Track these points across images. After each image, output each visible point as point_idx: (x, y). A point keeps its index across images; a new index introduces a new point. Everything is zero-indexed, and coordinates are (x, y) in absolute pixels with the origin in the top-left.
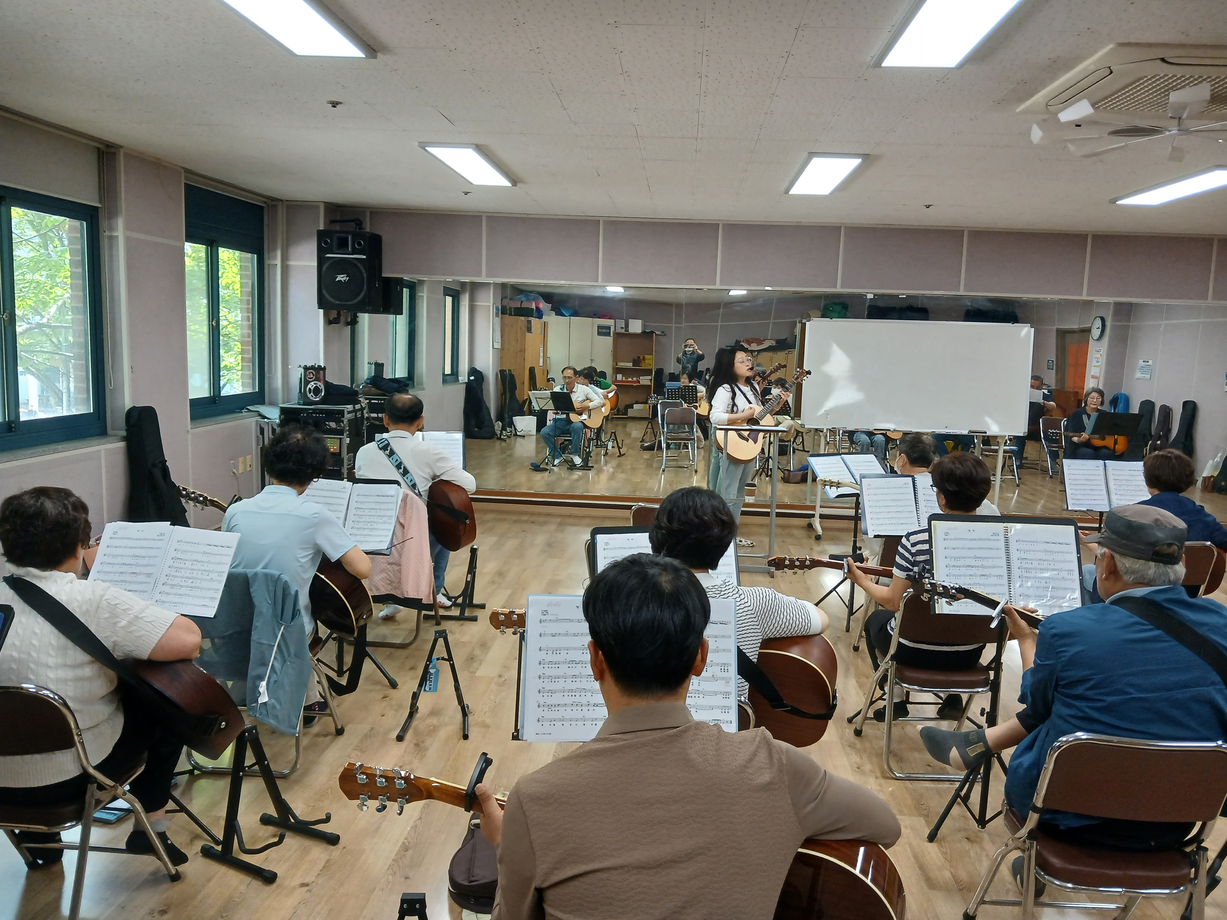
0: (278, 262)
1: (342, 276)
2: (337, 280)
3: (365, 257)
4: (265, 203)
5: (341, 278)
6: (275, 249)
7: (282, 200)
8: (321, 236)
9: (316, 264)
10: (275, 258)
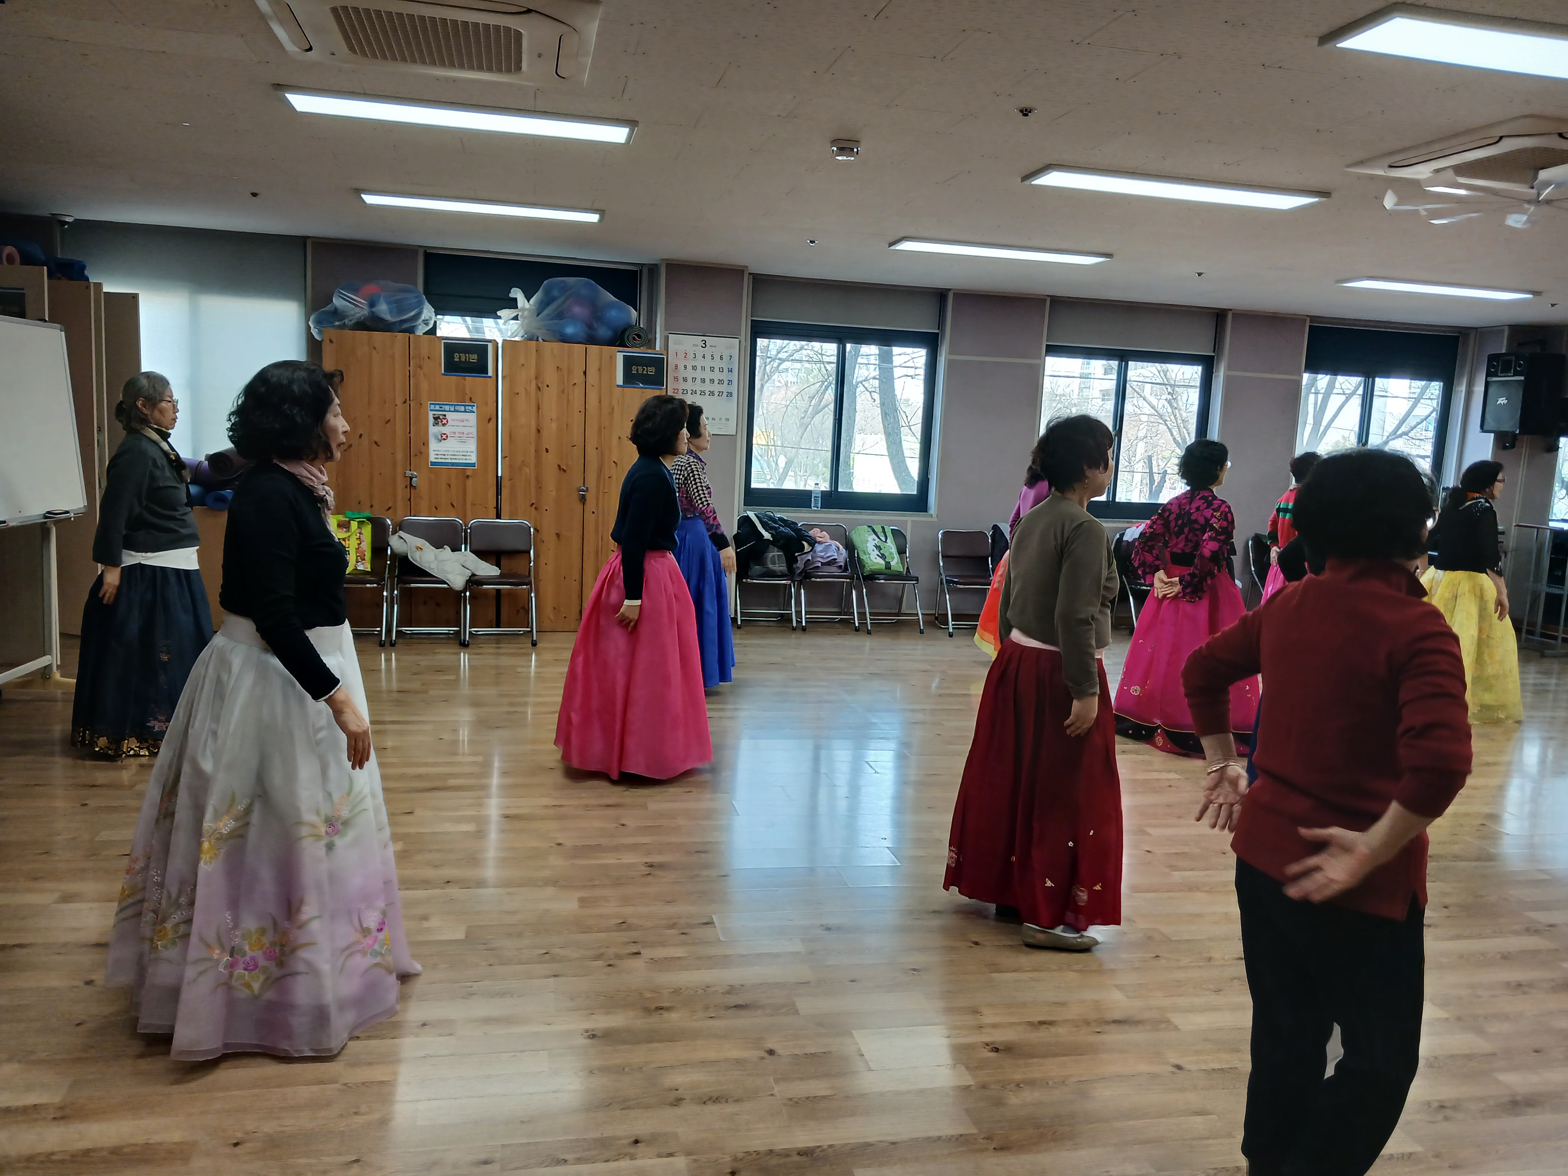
0: (1463, 388)
1: (1502, 399)
2: (1498, 403)
3: (1523, 378)
4: (1459, 332)
5: (1502, 401)
6: (1461, 376)
7: (1476, 328)
8: (1492, 358)
9: (1483, 389)
10: (1461, 384)
